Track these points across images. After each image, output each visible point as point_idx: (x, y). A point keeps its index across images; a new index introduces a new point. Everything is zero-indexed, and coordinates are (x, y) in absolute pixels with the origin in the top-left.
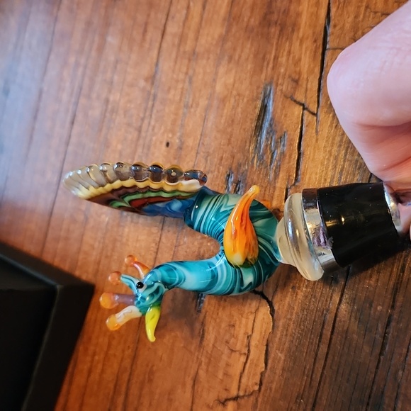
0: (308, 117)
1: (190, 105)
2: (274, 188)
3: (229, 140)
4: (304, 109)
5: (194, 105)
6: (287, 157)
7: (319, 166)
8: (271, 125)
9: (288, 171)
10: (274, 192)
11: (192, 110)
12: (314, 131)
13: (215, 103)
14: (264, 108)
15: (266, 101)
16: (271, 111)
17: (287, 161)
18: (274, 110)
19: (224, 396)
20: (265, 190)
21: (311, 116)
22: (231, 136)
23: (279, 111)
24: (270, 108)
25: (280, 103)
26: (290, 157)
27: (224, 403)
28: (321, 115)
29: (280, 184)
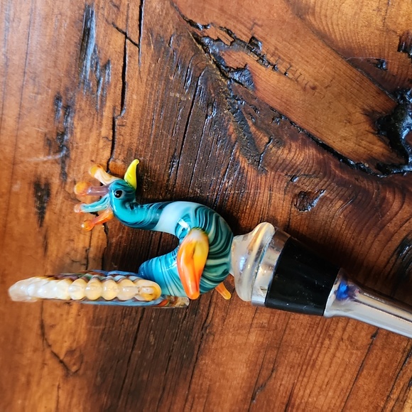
0: (130, 47)
1: (11, 19)
2: (102, 116)
3: (55, 62)
4: (126, 37)
5: (16, 20)
6: (113, 87)
7: (143, 99)
8: (95, 51)
9: (115, 101)
10: (102, 120)
11: (15, 25)
12: (137, 63)
13: (38, 20)
14: (87, 32)
15: (89, 24)
16: (95, 36)
17: (112, 90)
18: (97, 35)
20: (93, 118)
21: (133, 46)
22: (57, 58)
23: (102, 37)
24: (94, 32)
25: (103, 29)
26: (115, 87)
28: (143, 47)
29: (107, 113)
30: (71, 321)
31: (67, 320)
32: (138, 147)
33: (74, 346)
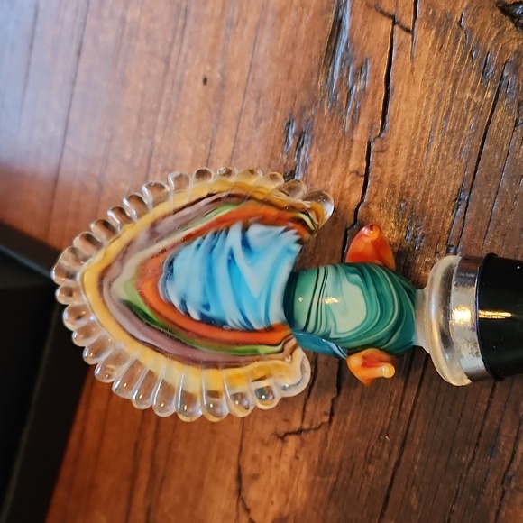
0: (400, 36)
1: (234, 23)
2: (352, 141)
3: (289, 72)
4: (394, 23)
5: (240, 24)
6: (370, 96)
7: (416, 108)
8: (346, 48)
9: (372, 116)
10: (351, 147)
11: (238, 30)
12: (409, 57)
13: (270, 18)
14: (338, 23)
15: (340, 14)
16: (348, 28)
17: (369, 101)
18: (352, 26)
19: (283, 429)
20: (339, 145)
21: (404, 34)
22: (291, 66)
23: (358, 27)
24: (347, 23)
25: (361, 16)
26: (374, 95)
27: (283, 438)
28: (419, 32)
29: (360, 135)
30: (285, 467)
31: (277, 466)
32: (404, 181)
33: (287, 511)
